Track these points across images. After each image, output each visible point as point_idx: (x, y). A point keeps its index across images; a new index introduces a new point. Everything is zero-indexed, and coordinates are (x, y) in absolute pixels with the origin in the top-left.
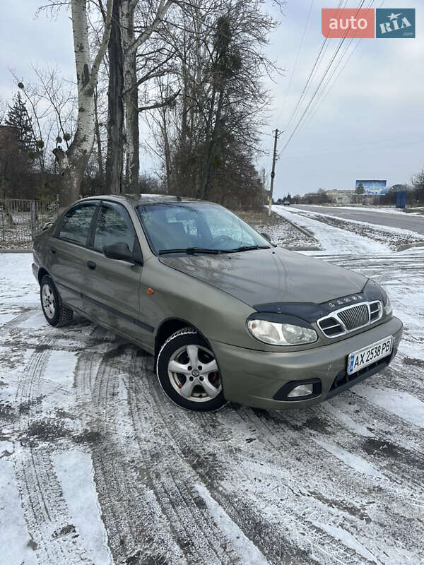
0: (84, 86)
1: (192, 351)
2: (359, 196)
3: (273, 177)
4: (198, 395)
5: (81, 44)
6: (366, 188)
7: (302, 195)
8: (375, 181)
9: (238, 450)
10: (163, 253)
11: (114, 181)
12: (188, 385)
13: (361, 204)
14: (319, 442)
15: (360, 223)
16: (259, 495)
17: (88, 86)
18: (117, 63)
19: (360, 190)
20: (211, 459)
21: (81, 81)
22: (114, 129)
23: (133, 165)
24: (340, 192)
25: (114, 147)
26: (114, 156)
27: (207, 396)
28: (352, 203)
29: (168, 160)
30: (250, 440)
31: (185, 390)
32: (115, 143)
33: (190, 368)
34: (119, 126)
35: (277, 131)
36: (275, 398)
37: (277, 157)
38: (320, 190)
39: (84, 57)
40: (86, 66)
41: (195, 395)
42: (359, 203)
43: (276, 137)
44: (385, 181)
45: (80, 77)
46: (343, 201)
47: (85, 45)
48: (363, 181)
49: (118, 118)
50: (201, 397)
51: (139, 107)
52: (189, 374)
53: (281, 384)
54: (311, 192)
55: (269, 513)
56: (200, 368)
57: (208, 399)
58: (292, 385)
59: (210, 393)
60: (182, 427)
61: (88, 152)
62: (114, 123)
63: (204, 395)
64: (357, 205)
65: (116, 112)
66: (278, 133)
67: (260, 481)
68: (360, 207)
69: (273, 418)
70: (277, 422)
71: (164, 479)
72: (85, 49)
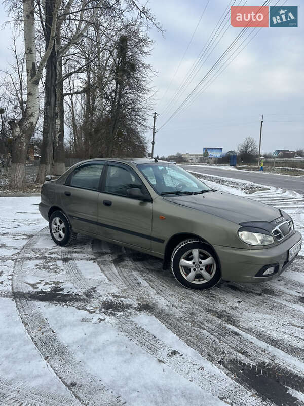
0: (32, 78)
1: (195, 252)
2: (204, 158)
3: (153, 144)
4: (198, 280)
5: (31, 48)
6: (210, 153)
7: (166, 157)
8: (215, 149)
9: (236, 307)
10: (162, 195)
11: (49, 144)
12: (192, 274)
13: (206, 164)
14: (277, 301)
15: (213, 176)
16: (264, 327)
17: (35, 78)
18: (52, 62)
19: (206, 154)
20: (224, 313)
21: (29, 74)
22: (49, 107)
23: (60, 133)
24: (192, 155)
25: (49, 120)
26: (49, 127)
27: (204, 280)
28: (199, 163)
29: (75, 130)
30: (239, 302)
31: (190, 277)
32: (50, 118)
33: (194, 263)
34: (53, 106)
35: (155, 113)
36: (256, 276)
37: (155, 131)
38: (178, 153)
39: (32, 57)
40: (34, 64)
41: (196, 280)
42: (204, 162)
43: (155, 118)
44: (221, 149)
45: (29, 71)
46: (194, 161)
47: (33, 49)
48: (208, 148)
49: (52, 100)
50: (199, 281)
51: (64, 93)
52: (192, 267)
53: (260, 267)
54: (172, 155)
55: (275, 335)
56: (200, 263)
57: (205, 281)
58: (266, 267)
59: (207, 278)
60: (196, 299)
61: (34, 124)
62: (49, 104)
63: (201, 279)
64: (204, 164)
65: (51, 96)
66: (156, 115)
67: (259, 321)
68: (206, 165)
69: (244, 291)
70: (247, 292)
71: (206, 324)
72: (34, 52)
